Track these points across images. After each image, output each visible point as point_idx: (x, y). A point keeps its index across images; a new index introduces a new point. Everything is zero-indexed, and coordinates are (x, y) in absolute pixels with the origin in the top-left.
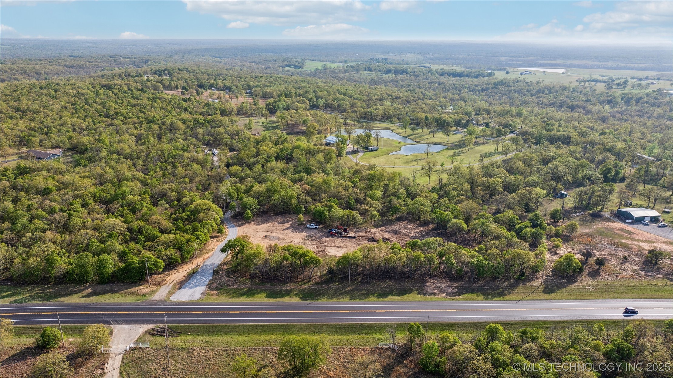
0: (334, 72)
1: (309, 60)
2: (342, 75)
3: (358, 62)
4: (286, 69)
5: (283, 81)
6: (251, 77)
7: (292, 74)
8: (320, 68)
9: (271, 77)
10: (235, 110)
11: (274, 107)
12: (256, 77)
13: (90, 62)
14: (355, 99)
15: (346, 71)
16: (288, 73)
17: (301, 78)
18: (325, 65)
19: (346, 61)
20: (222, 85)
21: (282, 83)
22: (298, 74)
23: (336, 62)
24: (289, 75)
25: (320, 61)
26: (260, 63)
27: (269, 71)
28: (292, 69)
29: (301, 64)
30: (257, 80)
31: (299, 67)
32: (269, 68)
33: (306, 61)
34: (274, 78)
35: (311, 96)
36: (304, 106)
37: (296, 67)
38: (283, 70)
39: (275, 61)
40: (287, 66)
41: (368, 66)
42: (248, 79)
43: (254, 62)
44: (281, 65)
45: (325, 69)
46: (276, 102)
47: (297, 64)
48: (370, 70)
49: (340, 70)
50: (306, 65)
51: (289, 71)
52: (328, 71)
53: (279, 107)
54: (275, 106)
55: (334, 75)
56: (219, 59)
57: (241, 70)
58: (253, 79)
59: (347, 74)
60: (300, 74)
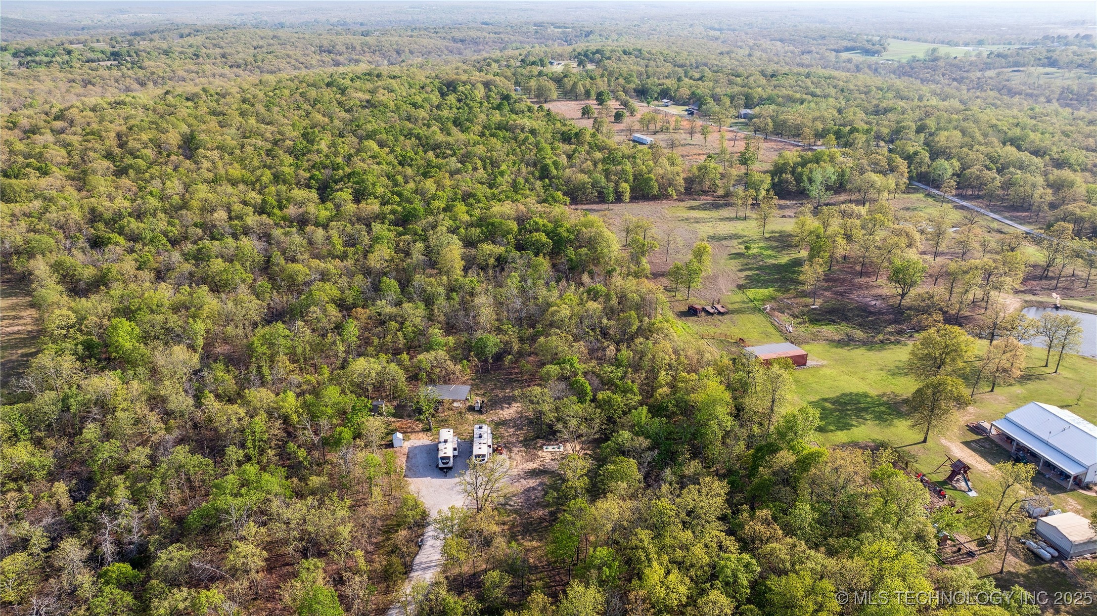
0: (959, 68)
1: (894, 38)
2: (979, 74)
3: (1010, 44)
4: (845, 55)
5: (835, 87)
6: (763, 74)
7: (858, 69)
8: (921, 56)
9: (808, 76)
10: (680, 181)
11: (799, 179)
12: (772, 76)
13: (495, 33)
14: (1059, 164)
15: (988, 66)
16: (849, 65)
17: (878, 81)
18: (934, 50)
19: (981, 43)
20: (688, 92)
21: (833, 91)
22: (869, 67)
23: (957, 45)
24: (848, 70)
25: (919, 40)
26: (792, 41)
27: (806, 59)
28: (857, 58)
29: (877, 47)
30: (774, 82)
31: (873, 53)
32: (809, 52)
33: (890, 40)
34: (815, 80)
35: (914, 145)
36: (891, 181)
37: (867, 52)
38: (837, 57)
39: (824, 38)
40: (847, 49)
41: (1045, 54)
42: (752, 79)
43: (781, 40)
44: (836, 47)
45: (936, 59)
46: (804, 164)
47: (869, 46)
48: (1053, 63)
49: (971, 64)
50: (889, 48)
51: (849, 61)
52: (942, 63)
53: (811, 180)
54: (801, 174)
55: (958, 74)
56: (717, 33)
57: (750, 55)
58: (763, 81)
59: (990, 73)
60: (875, 70)
